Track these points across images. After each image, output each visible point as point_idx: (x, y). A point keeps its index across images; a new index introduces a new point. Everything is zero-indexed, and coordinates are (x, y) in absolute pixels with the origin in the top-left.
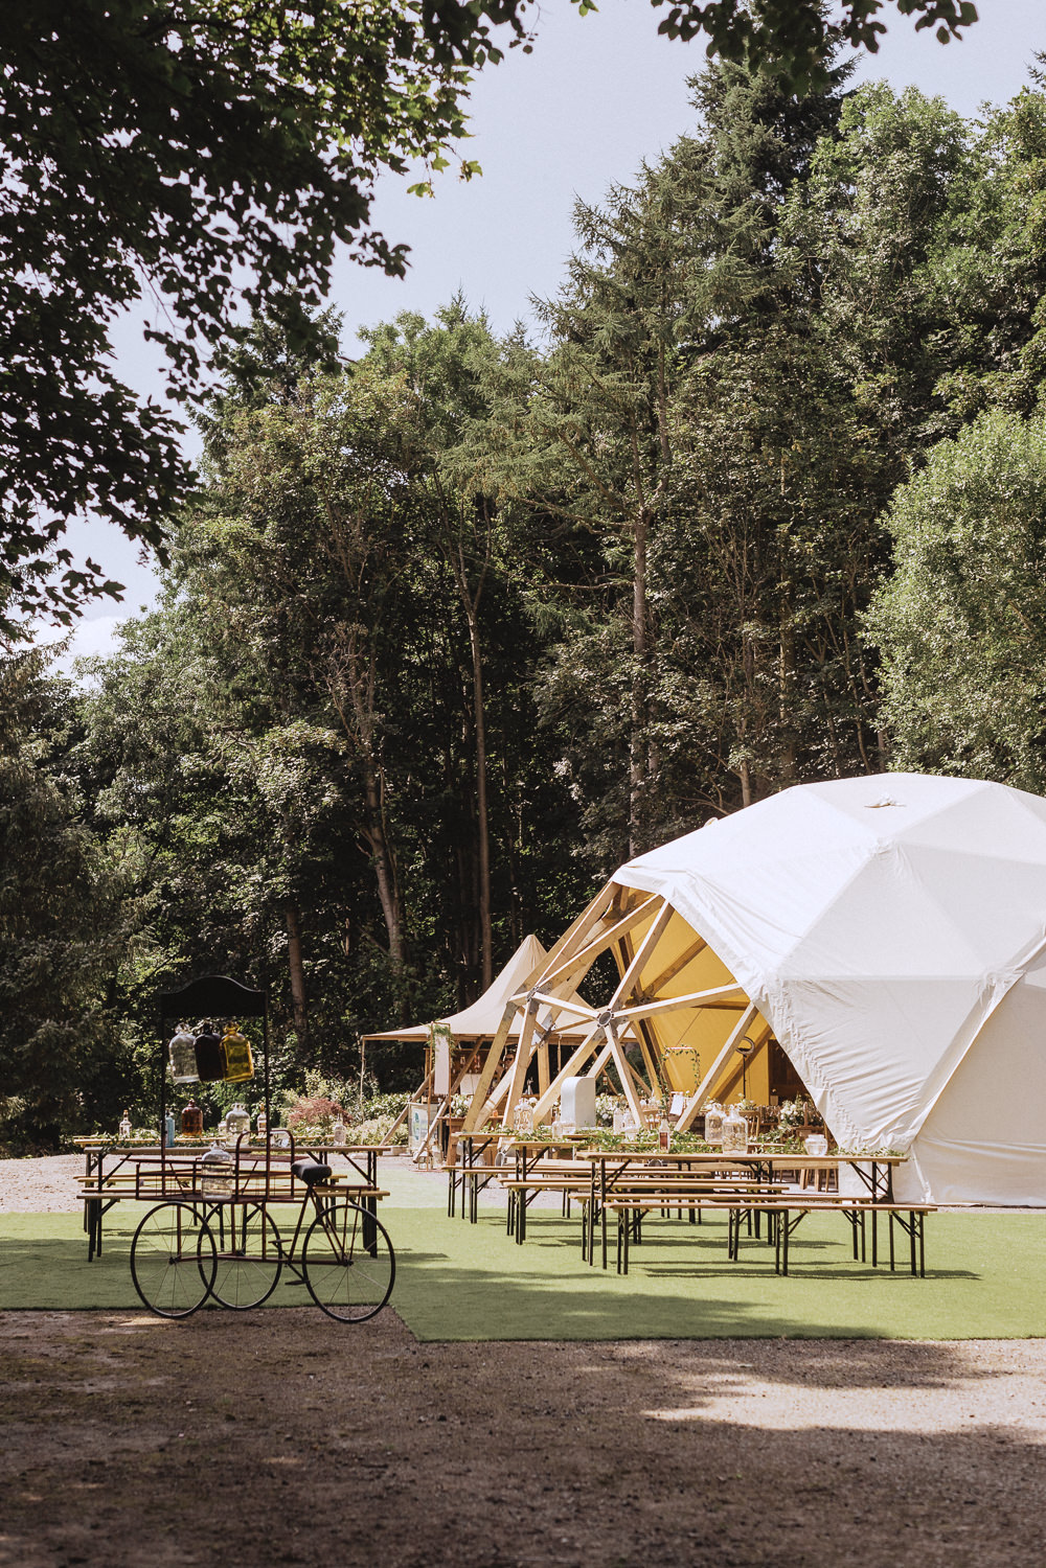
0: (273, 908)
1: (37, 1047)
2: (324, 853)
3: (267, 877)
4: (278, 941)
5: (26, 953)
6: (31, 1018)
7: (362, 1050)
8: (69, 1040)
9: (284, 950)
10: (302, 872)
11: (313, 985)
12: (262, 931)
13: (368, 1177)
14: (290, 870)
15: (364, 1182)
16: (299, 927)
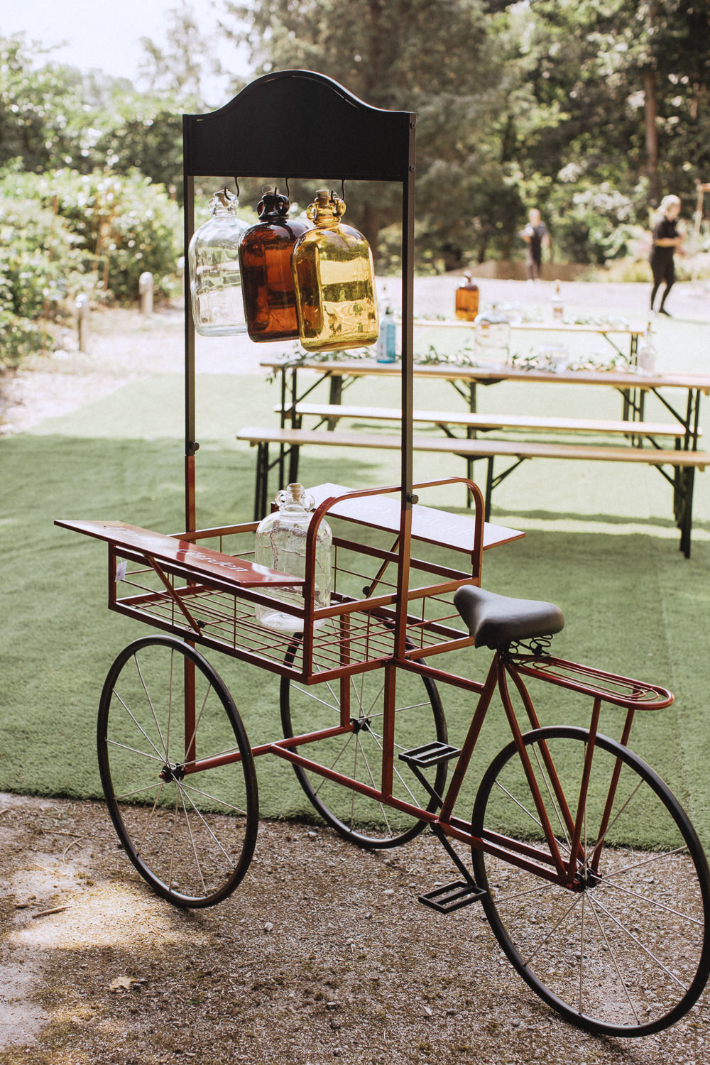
0: (635, 74)
1: (430, 183)
2: (680, 29)
3: (631, 46)
4: (637, 100)
5: (424, 104)
6: (427, 159)
7: (700, 197)
8: (456, 180)
9: (641, 109)
10: (661, 45)
11: (663, 139)
12: (624, 93)
13: (686, 424)
14: (652, 42)
15: (681, 430)
16: (655, 89)
